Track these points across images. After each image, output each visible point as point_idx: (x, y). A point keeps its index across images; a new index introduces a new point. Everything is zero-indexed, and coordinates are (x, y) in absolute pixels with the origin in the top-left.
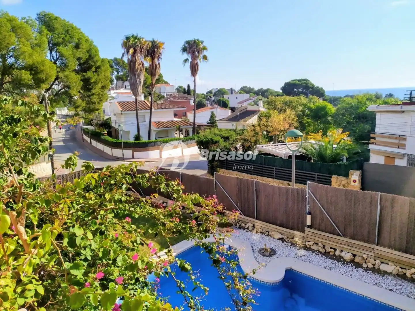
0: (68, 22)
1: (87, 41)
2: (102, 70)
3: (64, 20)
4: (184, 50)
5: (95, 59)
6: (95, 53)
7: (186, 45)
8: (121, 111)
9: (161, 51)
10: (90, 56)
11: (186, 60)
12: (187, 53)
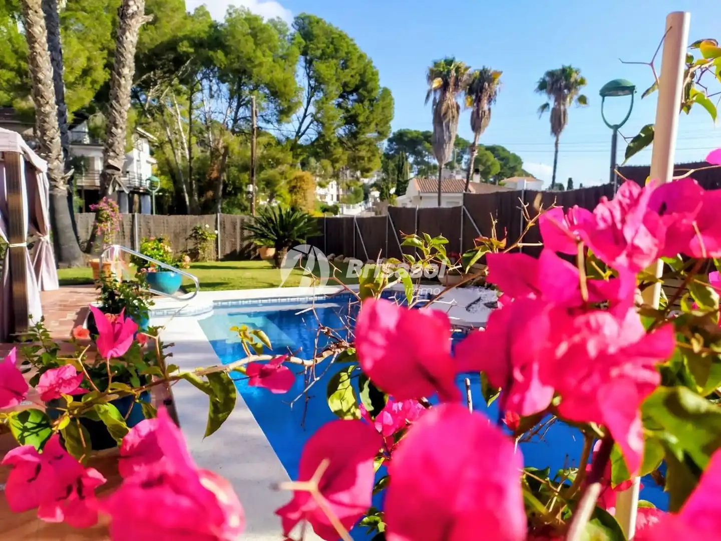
0: (337, 29)
1: (361, 57)
3: (330, 25)
4: (542, 86)
5: (370, 85)
6: (370, 76)
7: (547, 79)
8: (419, 190)
9: (496, 87)
10: (361, 80)
11: (546, 106)
12: (547, 92)
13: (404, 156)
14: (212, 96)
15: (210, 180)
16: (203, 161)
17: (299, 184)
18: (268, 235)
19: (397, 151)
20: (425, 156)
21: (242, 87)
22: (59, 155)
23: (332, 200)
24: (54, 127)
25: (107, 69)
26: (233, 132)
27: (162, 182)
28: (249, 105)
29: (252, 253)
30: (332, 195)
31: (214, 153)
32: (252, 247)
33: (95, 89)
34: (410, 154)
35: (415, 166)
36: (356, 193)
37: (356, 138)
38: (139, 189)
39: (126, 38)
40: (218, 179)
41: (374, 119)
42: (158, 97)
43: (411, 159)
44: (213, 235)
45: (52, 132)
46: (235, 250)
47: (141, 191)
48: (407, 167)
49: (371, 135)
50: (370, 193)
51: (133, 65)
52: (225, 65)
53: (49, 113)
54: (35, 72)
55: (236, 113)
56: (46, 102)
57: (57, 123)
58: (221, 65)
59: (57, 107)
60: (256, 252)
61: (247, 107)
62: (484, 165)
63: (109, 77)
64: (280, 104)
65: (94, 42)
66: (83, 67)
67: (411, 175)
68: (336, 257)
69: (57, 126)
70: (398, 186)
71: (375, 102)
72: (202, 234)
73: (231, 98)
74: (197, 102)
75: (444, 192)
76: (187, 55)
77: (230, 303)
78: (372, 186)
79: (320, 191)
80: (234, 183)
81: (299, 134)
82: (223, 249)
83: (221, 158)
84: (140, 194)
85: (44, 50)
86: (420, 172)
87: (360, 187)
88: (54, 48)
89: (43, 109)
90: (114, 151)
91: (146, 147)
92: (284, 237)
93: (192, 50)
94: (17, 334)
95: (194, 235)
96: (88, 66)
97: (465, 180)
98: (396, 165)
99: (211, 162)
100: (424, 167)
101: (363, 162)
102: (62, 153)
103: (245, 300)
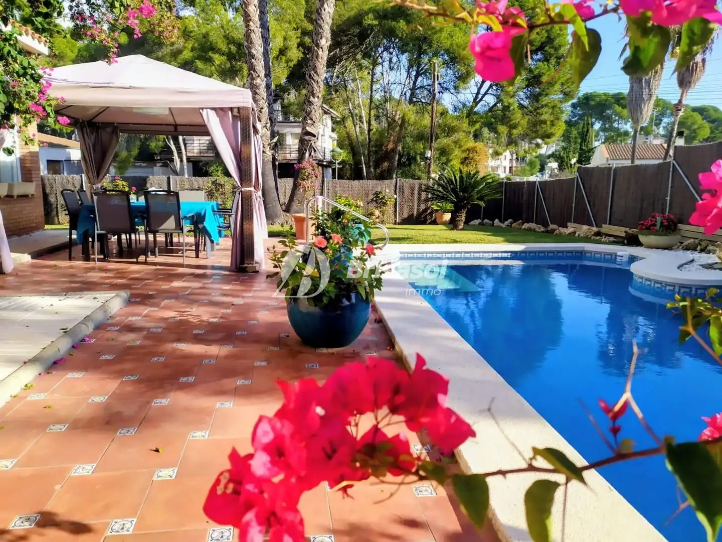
2: (566, 62)
5: (556, 42)
6: (558, 32)
8: (607, 158)
10: (548, 37)
13: (590, 122)
14: (391, 69)
15: (386, 151)
16: (381, 133)
17: (471, 155)
18: (448, 197)
19: (581, 117)
20: (615, 121)
21: (422, 56)
22: (267, 123)
23: (505, 172)
24: (263, 99)
25: (300, 48)
26: (411, 102)
27: (343, 155)
28: (427, 74)
29: (429, 217)
30: (505, 167)
31: (391, 124)
32: (429, 211)
33: (290, 67)
34: (596, 119)
35: (601, 133)
36: (531, 164)
37: (537, 101)
38: (323, 161)
39: (324, 10)
40: (394, 150)
41: (559, 79)
42: (343, 73)
43: (597, 126)
44: (392, 200)
45: (261, 102)
46: (412, 215)
47: (325, 163)
48: (592, 134)
49: (555, 96)
50: (547, 164)
51: (329, 36)
52: (407, 34)
53: (260, 85)
54: (249, 48)
55: (415, 83)
56: (257, 75)
57: (266, 94)
58: (403, 35)
59: (265, 79)
60: (432, 217)
61: (426, 75)
62: (689, 128)
63: (302, 55)
64: (459, 69)
65: (290, 22)
66: (280, 47)
67: (596, 144)
68: (515, 222)
69: (265, 98)
70: (580, 156)
71: (562, 60)
72: (382, 198)
73: (410, 67)
74: (378, 75)
75: (638, 159)
76: (371, 27)
77: (415, 255)
78: (549, 157)
79: (492, 163)
80: (408, 154)
81: (476, 101)
82: (401, 214)
83: (398, 128)
84: (323, 166)
85: (257, 27)
86: (607, 140)
87: (536, 157)
88: (264, 26)
89: (255, 82)
90: (311, 119)
91: (329, 122)
92: (464, 198)
93: (376, 22)
94: (245, 265)
95: (374, 199)
96: (284, 45)
97: (665, 146)
98: (578, 133)
99: (388, 134)
100: (612, 134)
101: (545, 126)
102: (269, 122)
103: (430, 253)
